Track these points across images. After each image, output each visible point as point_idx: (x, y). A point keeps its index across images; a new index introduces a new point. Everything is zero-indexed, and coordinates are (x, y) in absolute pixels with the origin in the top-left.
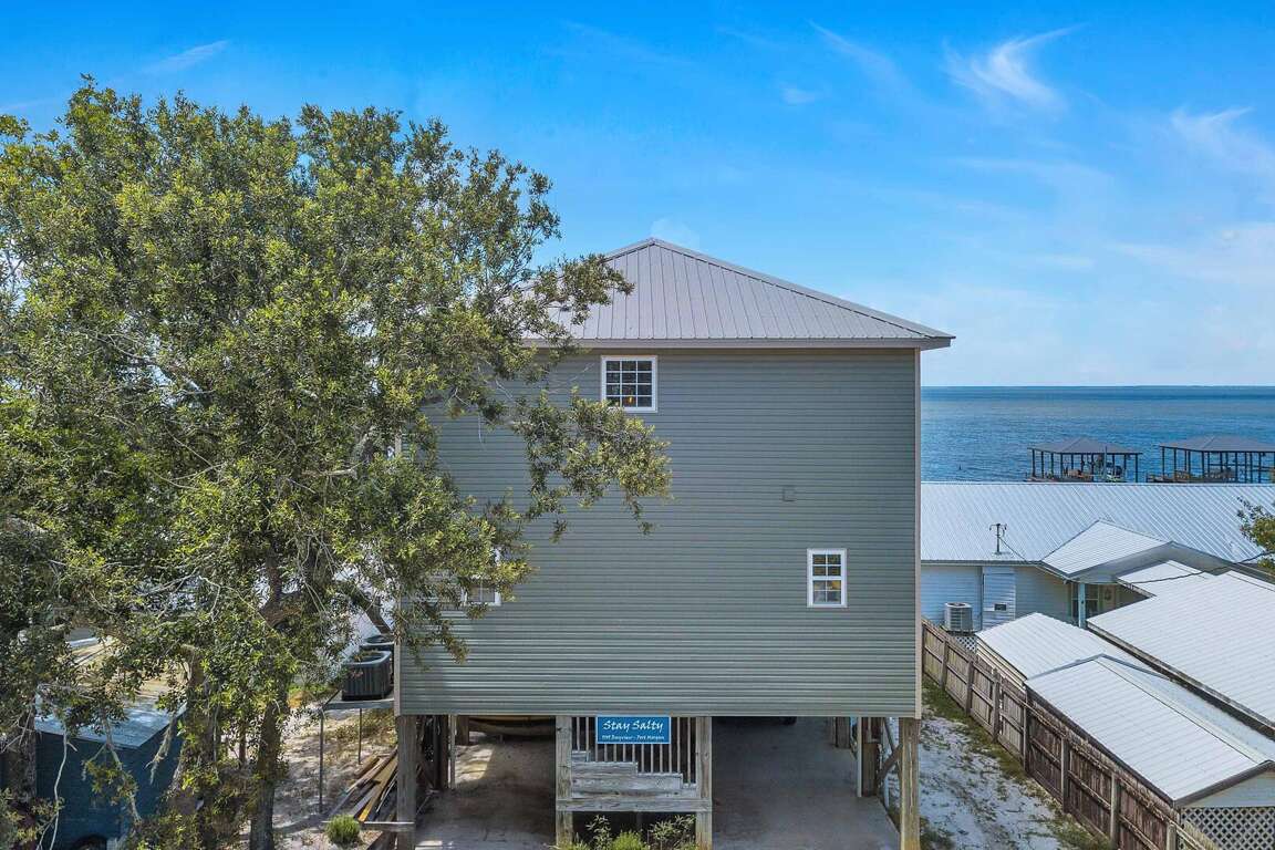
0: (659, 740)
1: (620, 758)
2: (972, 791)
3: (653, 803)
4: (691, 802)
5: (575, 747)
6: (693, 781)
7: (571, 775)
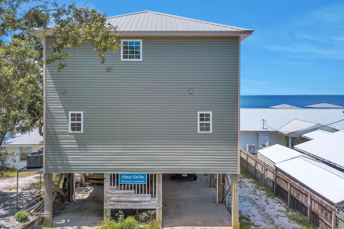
0: (142, 182)
1: (128, 189)
2: (257, 201)
3: (140, 206)
4: (154, 205)
5: (111, 185)
6: (155, 197)
7: (110, 195)
